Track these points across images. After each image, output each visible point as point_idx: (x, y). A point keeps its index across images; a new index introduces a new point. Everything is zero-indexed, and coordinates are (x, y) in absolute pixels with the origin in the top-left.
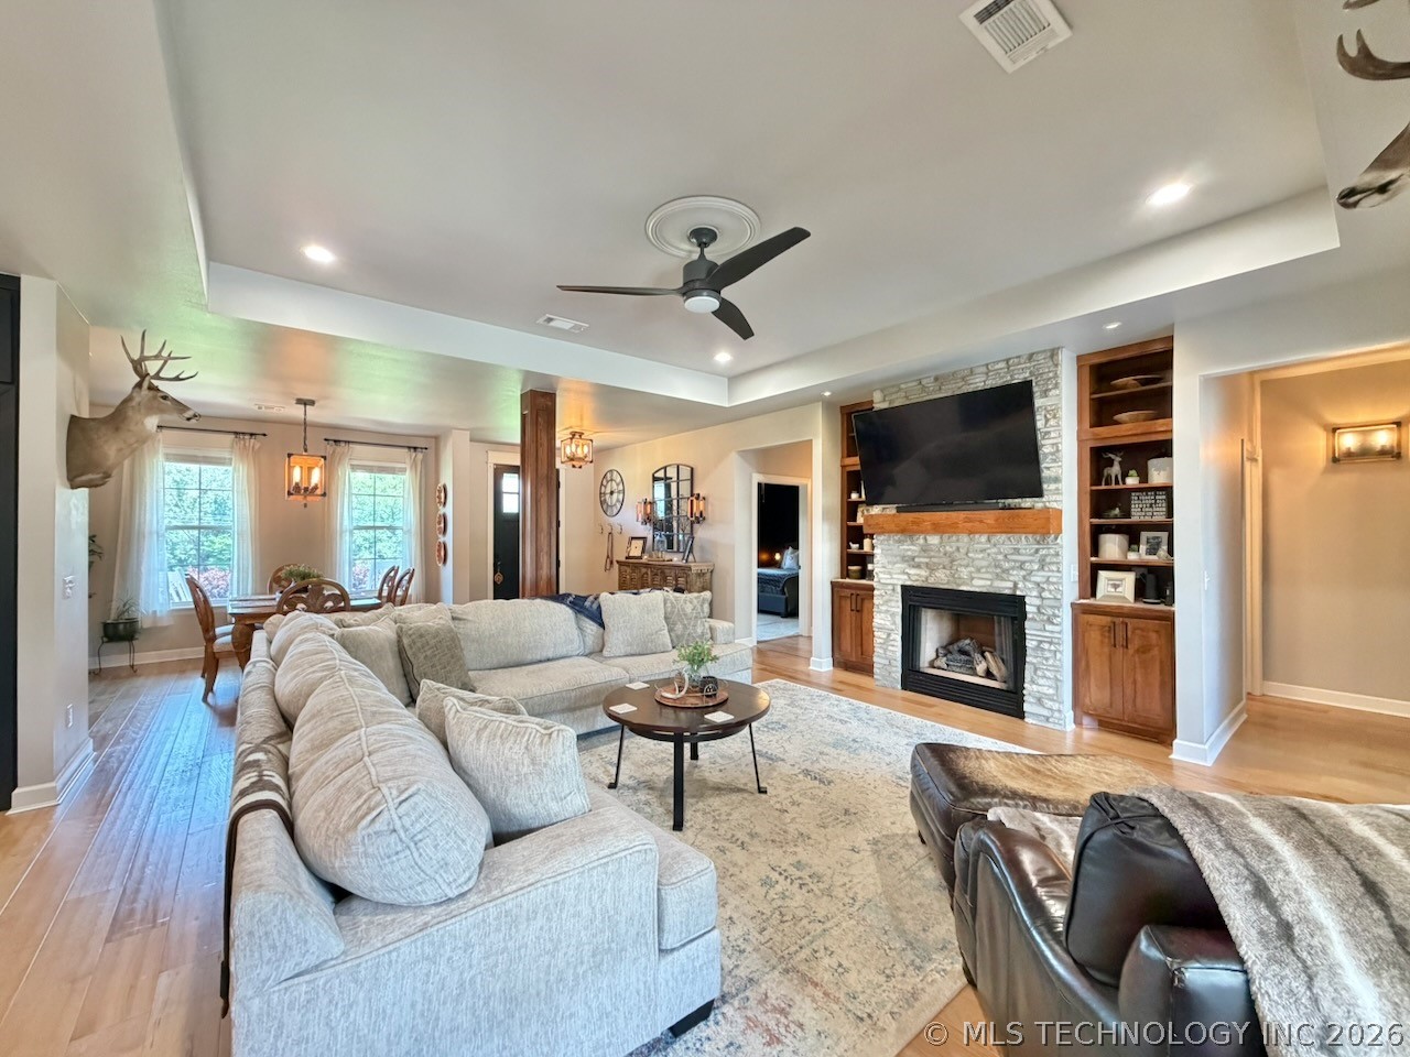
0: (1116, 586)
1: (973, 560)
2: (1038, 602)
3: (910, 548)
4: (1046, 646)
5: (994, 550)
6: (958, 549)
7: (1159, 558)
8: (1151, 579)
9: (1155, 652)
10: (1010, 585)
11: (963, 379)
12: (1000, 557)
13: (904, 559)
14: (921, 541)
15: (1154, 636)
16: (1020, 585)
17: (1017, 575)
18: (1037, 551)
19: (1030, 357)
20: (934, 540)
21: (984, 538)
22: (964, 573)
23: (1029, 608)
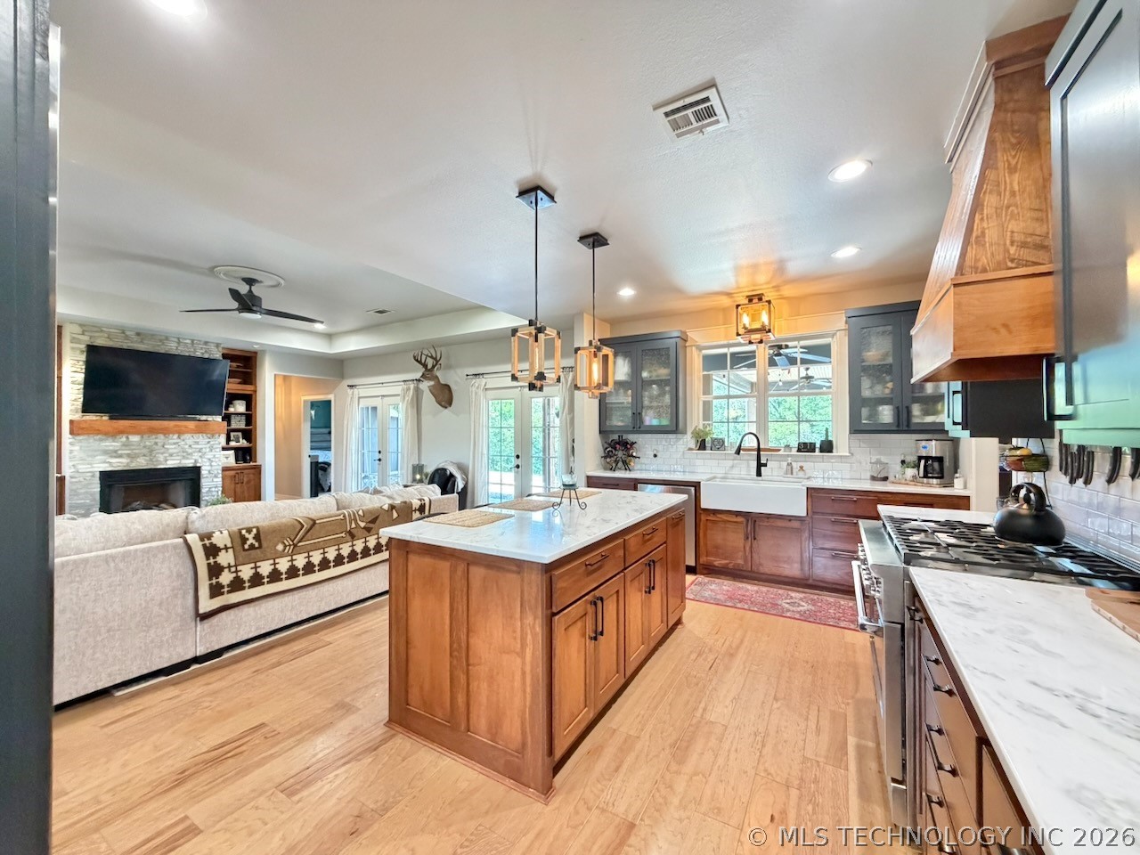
0: (227, 458)
1: (168, 449)
2: (209, 468)
3: (110, 444)
4: (213, 489)
5: (183, 443)
6: (156, 444)
7: (243, 443)
8: (240, 453)
9: (252, 483)
10: (193, 461)
12: (187, 447)
13: (106, 452)
14: (124, 439)
15: (252, 476)
16: (200, 461)
17: (196, 456)
18: (209, 442)
20: (135, 438)
21: (176, 436)
22: (161, 458)
23: (204, 472)
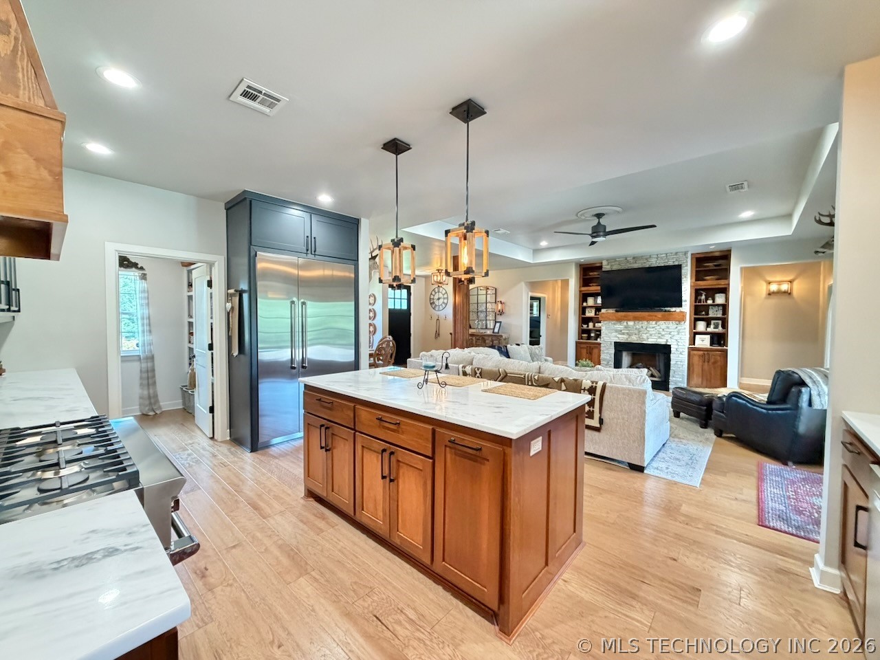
0: (703, 341)
1: (649, 331)
2: (676, 347)
3: (619, 326)
4: (679, 363)
5: (658, 327)
6: (642, 327)
7: (720, 330)
8: (716, 339)
9: (719, 363)
10: (665, 341)
11: (646, 259)
12: (661, 330)
13: (616, 331)
14: (625, 324)
15: (719, 358)
16: (669, 340)
17: (667, 337)
18: (677, 327)
19: (676, 253)
20: (631, 323)
21: (654, 323)
22: (645, 336)
23: (673, 349)
